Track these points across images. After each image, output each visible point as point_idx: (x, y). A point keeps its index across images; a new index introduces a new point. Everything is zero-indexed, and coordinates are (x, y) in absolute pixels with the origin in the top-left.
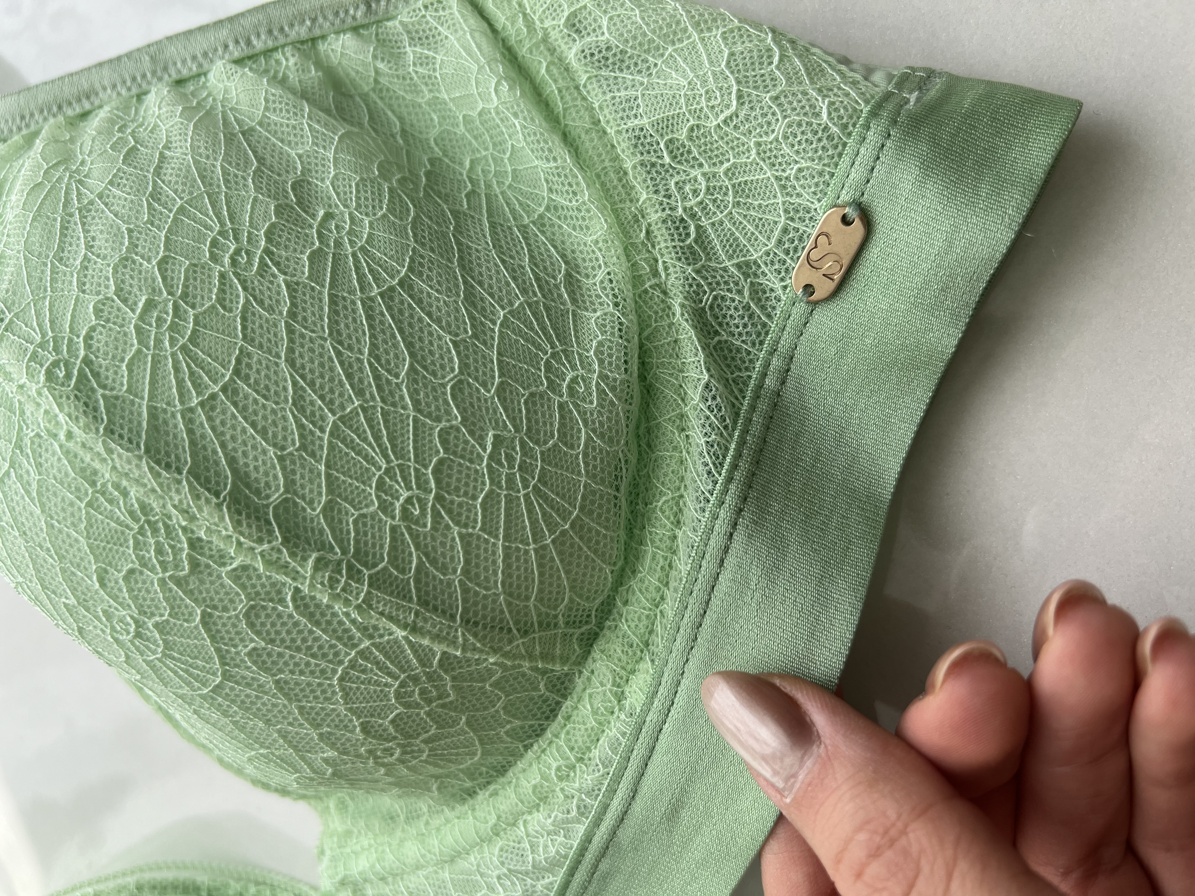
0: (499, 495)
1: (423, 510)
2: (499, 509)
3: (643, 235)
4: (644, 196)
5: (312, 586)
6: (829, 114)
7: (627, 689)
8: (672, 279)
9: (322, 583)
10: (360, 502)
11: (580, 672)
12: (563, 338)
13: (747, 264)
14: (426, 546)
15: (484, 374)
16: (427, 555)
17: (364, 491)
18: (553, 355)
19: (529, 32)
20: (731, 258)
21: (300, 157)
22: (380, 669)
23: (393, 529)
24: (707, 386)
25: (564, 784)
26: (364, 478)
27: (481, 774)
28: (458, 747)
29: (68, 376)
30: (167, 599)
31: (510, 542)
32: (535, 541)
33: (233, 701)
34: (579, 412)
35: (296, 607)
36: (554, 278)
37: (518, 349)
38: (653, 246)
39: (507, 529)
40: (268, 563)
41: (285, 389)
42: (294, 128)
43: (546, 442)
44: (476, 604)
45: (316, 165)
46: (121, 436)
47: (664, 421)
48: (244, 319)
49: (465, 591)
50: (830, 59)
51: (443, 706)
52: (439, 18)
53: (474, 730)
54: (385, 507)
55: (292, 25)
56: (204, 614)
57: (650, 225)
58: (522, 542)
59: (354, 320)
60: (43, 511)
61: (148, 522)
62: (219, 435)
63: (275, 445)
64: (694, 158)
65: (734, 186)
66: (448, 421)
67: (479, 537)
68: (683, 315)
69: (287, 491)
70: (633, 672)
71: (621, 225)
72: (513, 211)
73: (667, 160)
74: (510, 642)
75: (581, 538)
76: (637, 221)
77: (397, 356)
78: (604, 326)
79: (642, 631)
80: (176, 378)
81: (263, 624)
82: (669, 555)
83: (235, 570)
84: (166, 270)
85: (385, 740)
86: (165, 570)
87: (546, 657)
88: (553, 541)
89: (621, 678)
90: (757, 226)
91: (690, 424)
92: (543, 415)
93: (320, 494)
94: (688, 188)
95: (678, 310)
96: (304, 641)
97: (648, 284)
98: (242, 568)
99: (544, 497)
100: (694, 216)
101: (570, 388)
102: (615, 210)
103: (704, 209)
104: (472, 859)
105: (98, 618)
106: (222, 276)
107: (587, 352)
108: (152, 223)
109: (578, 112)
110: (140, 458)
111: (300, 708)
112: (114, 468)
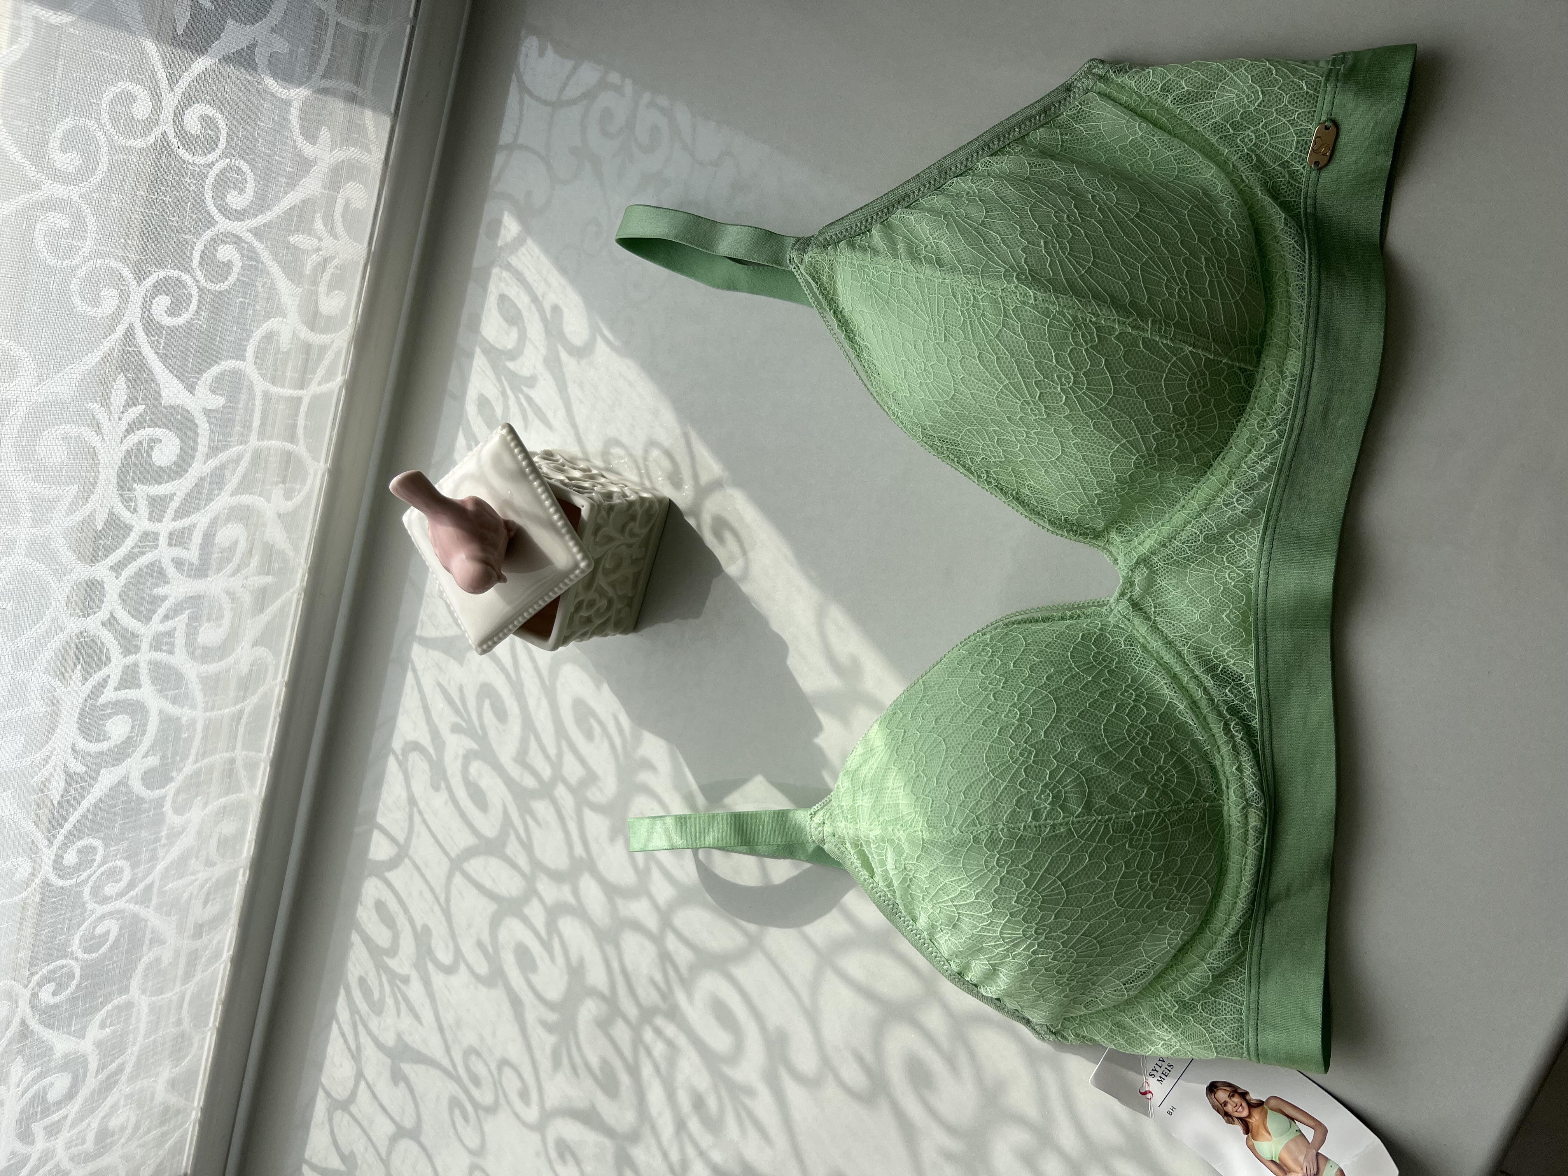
0: (1214, 281)
1: (1186, 293)
2: (1215, 287)
3: (1231, 166)
4: (1227, 151)
5: (1151, 333)
6: (1307, 86)
7: (1285, 368)
8: (1252, 180)
9: (1155, 331)
10: (1160, 295)
11: (1258, 371)
12: (1214, 215)
13: (1284, 163)
14: (1191, 308)
15: (1190, 235)
16: (1192, 312)
17: (1161, 290)
18: (1214, 223)
19: (1141, 100)
20: (1275, 163)
22: (1180, 371)
23: (1176, 303)
24: (1285, 220)
26: (1159, 284)
28: (1209, 423)
29: (1026, 277)
30: (1089, 358)
31: (1223, 301)
32: (1233, 299)
33: (1116, 408)
34: (1234, 242)
35: (1144, 347)
36: (1199, 195)
37: (1199, 224)
38: (1238, 170)
39: (1221, 295)
40: (1132, 328)
41: (1116, 258)
43: (1225, 257)
44: (1215, 331)
46: (1060, 292)
47: (1269, 241)
48: (1087, 238)
49: (1210, 325)
50: (1297, 64)
51: (1205, 392)
52: (1090, 107)
53: (1216, 409)
54: (1171, 295)
56: (1106, 360)
57: (1233, 162)
58: (1228, 300)
59: (1130, 228)
60: (1025, 338)
61: (1077, 325)
62: (1097, 282)
63: (1120, 280)
64: (1245, 126)
65: (1268, 132)
66: (1184, 256)
67: (1210, 300)
68: (1262, 194)
69: (1131, 297)
70: (1285, 359)
71: (1219, 166)
72: (1162, 178)
73: (1232, 131)
74: (1230, 351)
75: (1249, 296)
76: (1226, 162)
77: (1153, 236)
79: (1284, 338)
80: (1071, 265)
81: (1130, 359)
82: (1287, 299)
83: (1117, 335)
84: (1044, 230)
85: (1181, 416)
86: (1087, 344)
87: (1244, 361)
88: (1240, 299)
89: (1280, 363)
90: (1284, 145)
91: (1281, 238)
92: (1220, 246)
93: (1144, 295)
94: (1246, 140)
95: (1260, 193)
96: (1148, 363)
97: (1241, 187)
98: (1120, 334)
99: (1231, 279)
100: (1252, 151)
101: (1226, 233)
102: (1215, 160)
103: (1257, 146)
104: (1219, 499)
105: (1054, 381)
106: (1068, 225)
107: (1227, 218)
108: (1022, 218)
109: (1180, 125)
110: (1072, 297)
111: (1147, 402)
112: (1059, 305)
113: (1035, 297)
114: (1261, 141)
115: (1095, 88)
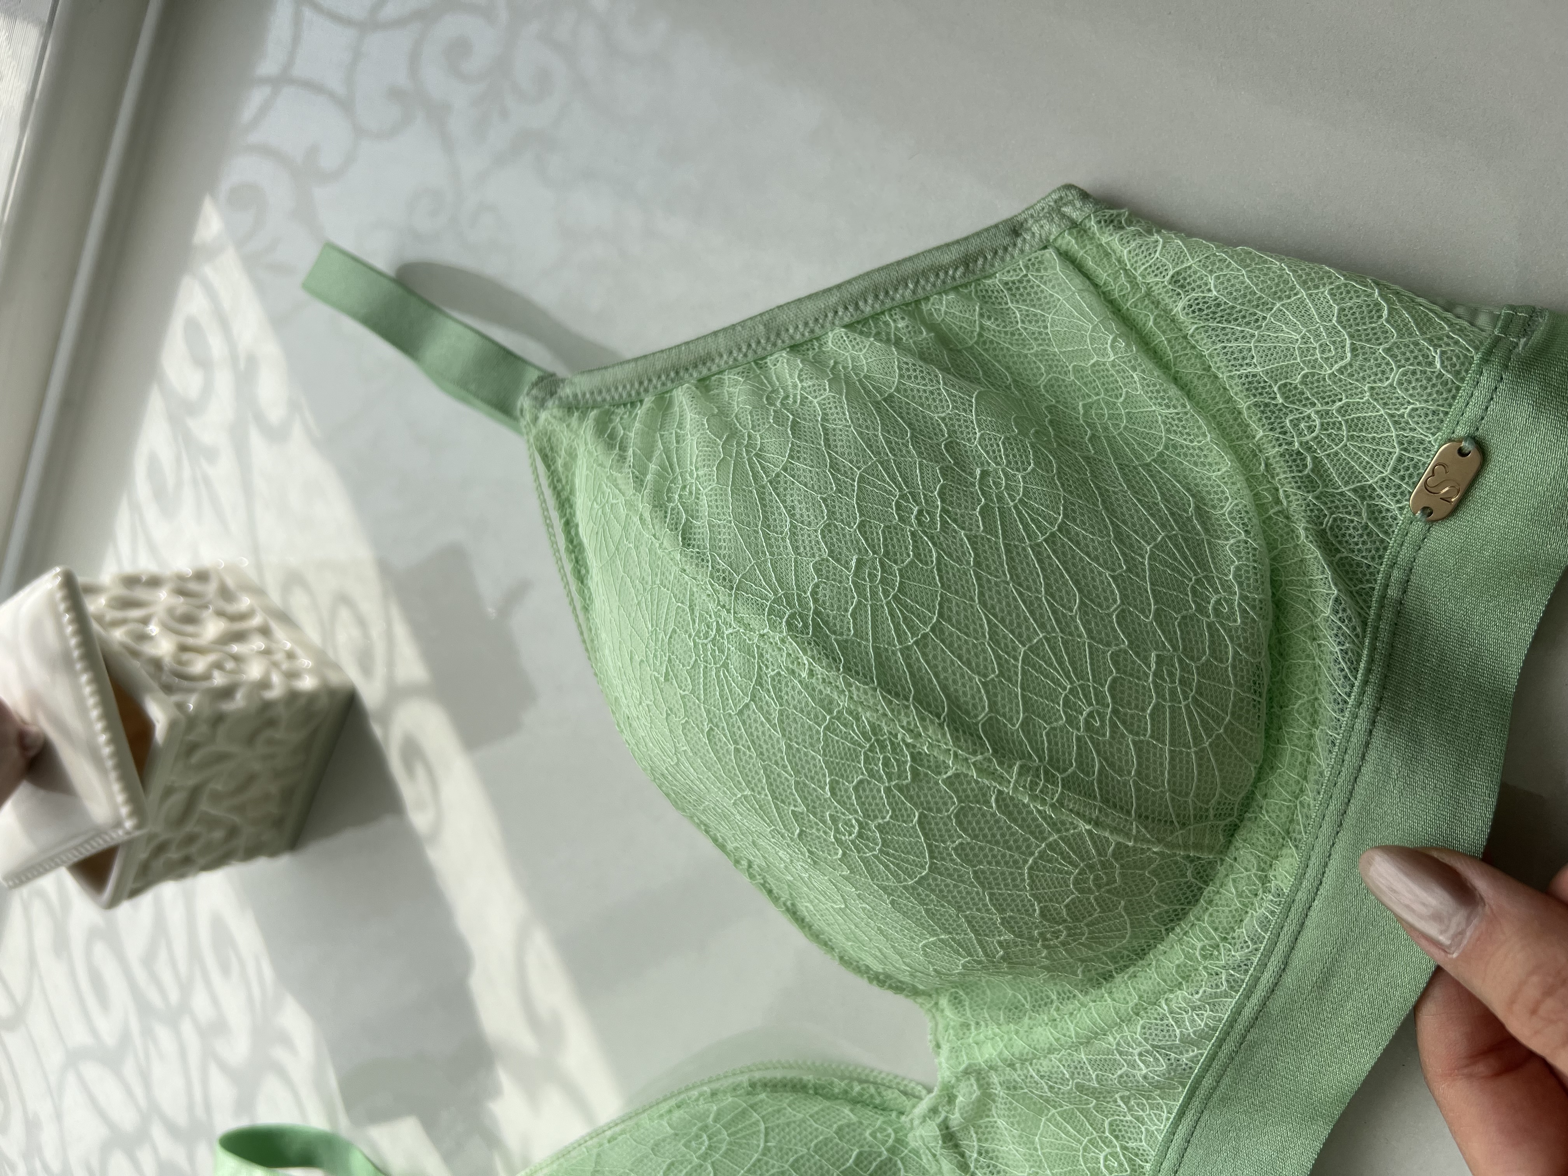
0: (1164, 707)
1: (1102, 721)
2: (1164, 719)
3: (1263, 466)
4: (1261, 433)
5: (1015, 789)
6: (1442, 362)
7: (1271, 874)
8: (1294, 505)
9: (1024, 787)
10: (1050, 718)
11: (1222, 860)
12: (1204, 566)
13: (1362, 488)
14: (1105, 752)
15: (1142, 602)
16: (1106, 760)
17: (1053, 708)
18: (1198, 581)
19: (1132, 288)
20: (1346, 484)
21: (943, 419)
22: (1064, 859)
23: (1079, 739)
24: (1337, 600)
25: (1207, 963)
26: (1053, 697)
27: (1122, 957)
28: (1112, 931)
29: (806, 626)
30: (890, 804)
31: (1174, 746)
32: (1195, 745)
33: (933, 891)
34: (1225, 630)
35: (999, 807)
36: (1186, 511)
37: (1166, 579)
38: (1273, 477)
39: (1172, 735)
40: (980, 771)
41: (982, 626)
42: (932, 393)
43: (1199, 659)
44: (1146, 800)
45: (960, 426)
46: (857, 673)
47: (1297, 632)
48: (939, 570)
49: (1138, 789)
50: (1436, 308)
51: (1108, 891)
52: (1042, 277)
53: (1128, 914)
54: (1071, 721)
55: (896, 290)
56: (922, 815)
57: (1268, 458)
58: (1184, 746)
59: (1028, 564)
60: (783, 735)
61: (877, 741)
62: (934, 667)
63: (979, 674)
64: (1307, 399)
65: (1347, 421)
66: (1117, 645)
67: (1148, 743)
68: (1307, 537)
69: (991, 711)
70: (1276, 857)
71: (1241, 460)
72: (1133, 450)
73: (1280, 400)
74: (1172, 832)
75: (1232, 740)
76: (1256, 455)
77: (1068, 593)
78: (1240, 552)
79: (1284, 820)
80: (893, 622)
81: (970, 823)
82: (1307, 751)
83: (949, 777)
84: (866, 533)
85: (1056, 923)
86: (890, 779)
87: (1198, 846)
88: (1210, 745)
89: (1265, 863)
90: (1372, 456)
91: (1321, 634)
92: (1196, 637)
93: (1018, 713)
94: (1302, 425)
95: (1302, 533)
96: (1003, 835)
97: (1271, 512)
98: (957, 775)
99: (1201, 706)
100: (1309, 449)
101: (1215, 609)
102: (1234, 446)
103: (1319, 442)
104: (1111, 1039)
105: (824, 822)
106: (913, 534)
107: (1226, 575)
108: (840, 492)
109: (1189, 360)
110: (875, 690)
111: (991, 895)
112: (851, 698)
113: (811, 671)
114: (1330, 435)
115: (1059, 241)
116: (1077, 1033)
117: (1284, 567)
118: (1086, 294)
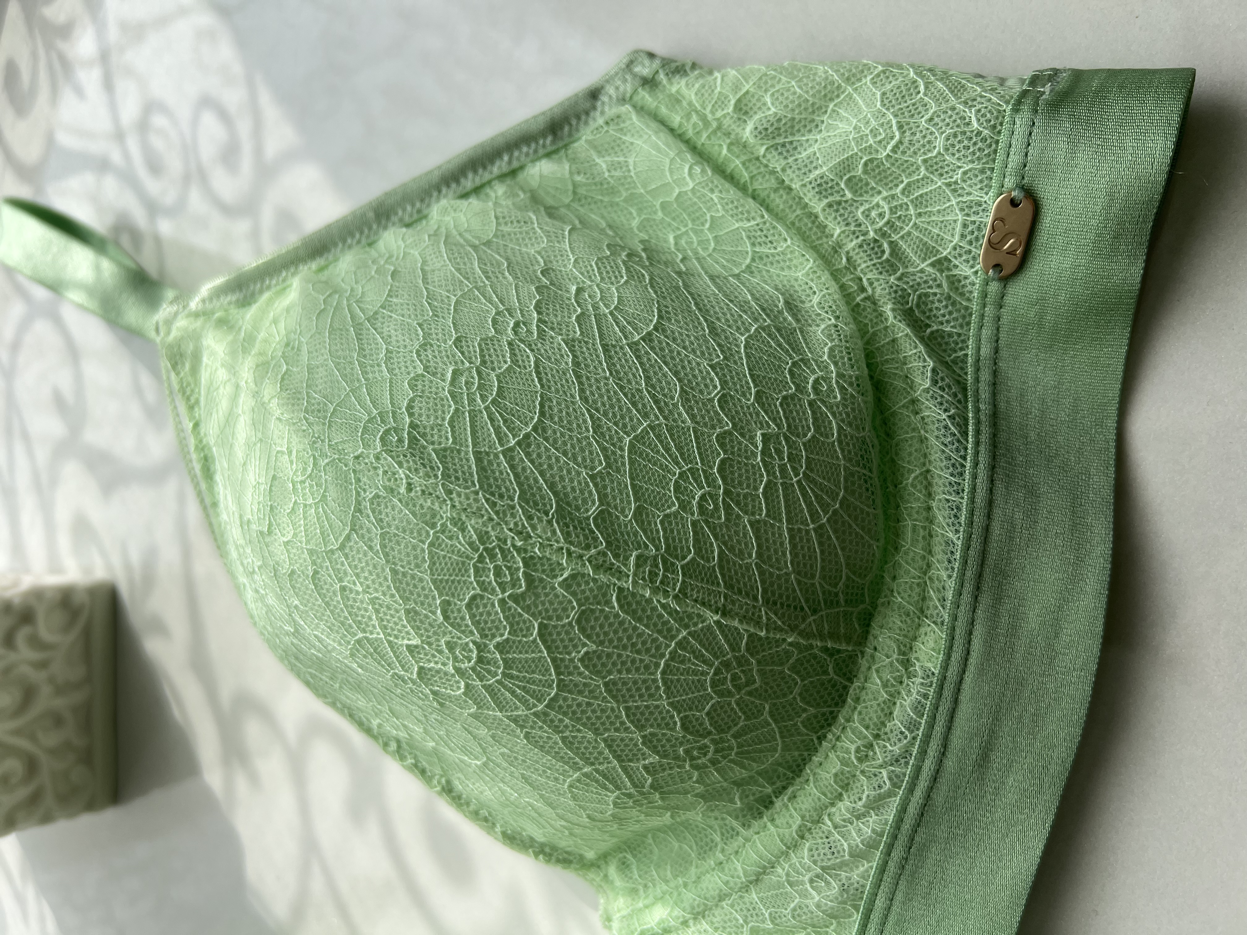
0: (776, 484)
1: (716, 504)
2: (778, 497)
3: (844, 260)
4: (838, 231)
5: (635, 583)
6: (978, 121)
7: (913, 656)
8: (878, 291)
9: (643, 579)
10: (663, 505)
11: (863, 653)
12: (798, 350)
13: (940, 262)
14: (723, 536)
15: (742, 386)
16: (725, 543)
17: (665, 495)
18: (794, 364)
19: (704, 125)
20: (924, 260)
21: (539, 253)
22: (696, 658)
23: (694, 524)
24: (933, 371)
25: (864, 766)
26: (662, 482)
27: (778, 777)
28: (761, 742)
29: (401, 439)
30: (507, 619)
31: (792, 524)
32: (813, 522)
33: (565, 714)
34: (826, 407)
35: (621, 607)
36: (776, 306)
37: (764, 364)
38: (855, 269)
39: (788, 513)
40: (596, 567)
41: (584, 420)
42: (527, 233)
43: (805, 435)
44: (772, 584)
45: (556, 256)
46: (457, 479)
47: (899, 409)
48: (538, 373)
49: (762, 573)
51: (750, 694)
52: (622, 130)
53: (775, 721)
54: (684, 506)
56: (542, 626)
57: (848, 253)
58: (802, 523)
59: (627, 361)
61: (486, 549)
62: (539, 467)
63: (585, 467)
64: (872, 188)
65: (912, 201)
66: (721, 427)
67: (765, 523)
68: (895, 318)
69: (601, 504)
70: (915, 638)
71: (823, 257)
72: (723, 266)
73: (849, 196)
74: (804, 620)
75: (849, 516)
76: (836, 252)
77: (668, 383)
78: (832, 334)
79: (916, 598)
80: (493, 426)
81: (593, 628)
82: (927, 524)
83: (566, 580)
84: (462, 347)
85: (701, 736)
86: (503, 591)
87: (834, 636)
88: (828, 520)
89: (905, 646)
90: (940, 228)
91: (923, 406)
92: (798, 414)
93: (629, 503)
94: (873, 214)
95: (890, 314)
96: (629, 638)
97: (858, 299)
98: (573, 577)
99: (814, 481)
100: (884, 235)
101: (814, 388)
102: (816, 246)
103: (892, 226)
104: (779, 870)
105: (440, 652)
106: (510, 344)
107: (821, 357)
108: (436, 316)
109: (764, 176)
110: (477, 493)
111: (627, 709)
112: (453, 506)
113: (409, 484)
114: (899, 217)
115: (636, 98)
116: (745, 872)
117: (878, 349)
118: (662, 135)
